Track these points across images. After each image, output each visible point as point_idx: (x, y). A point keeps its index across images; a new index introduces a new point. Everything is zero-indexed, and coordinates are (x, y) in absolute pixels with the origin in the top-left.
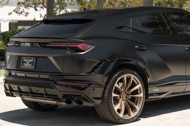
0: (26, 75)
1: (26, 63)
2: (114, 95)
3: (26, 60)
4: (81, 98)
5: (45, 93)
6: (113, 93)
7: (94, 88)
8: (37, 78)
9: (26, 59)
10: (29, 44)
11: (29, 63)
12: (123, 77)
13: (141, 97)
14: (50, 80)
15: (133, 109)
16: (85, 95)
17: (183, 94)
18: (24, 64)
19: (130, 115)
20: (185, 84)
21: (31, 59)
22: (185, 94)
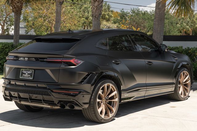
0: (25, 84)
1: (25, 74)
2: (98, 100)
3: (25, 72)
4: (73, 103)
5: (43, 100)
6: (97, 99)
7: (83, 95)
8: (36, 87)
9: (25, 70)
10: (27, 58)
11: (28, 74)
12: (105, 86)
13: (116, 102)
14: (47, 89)
15: (111, 111)
16: (76, 101)
17: (144, 98)
18: (23, 75)
19: (108, 116)
20: (145, 90)
21: (30, 71)
22: (145, 98)
